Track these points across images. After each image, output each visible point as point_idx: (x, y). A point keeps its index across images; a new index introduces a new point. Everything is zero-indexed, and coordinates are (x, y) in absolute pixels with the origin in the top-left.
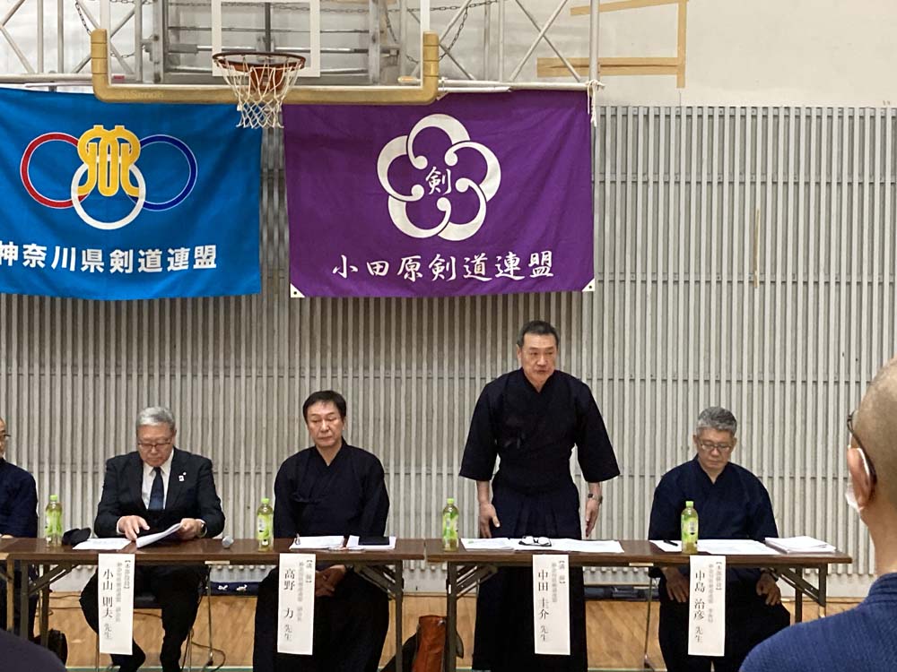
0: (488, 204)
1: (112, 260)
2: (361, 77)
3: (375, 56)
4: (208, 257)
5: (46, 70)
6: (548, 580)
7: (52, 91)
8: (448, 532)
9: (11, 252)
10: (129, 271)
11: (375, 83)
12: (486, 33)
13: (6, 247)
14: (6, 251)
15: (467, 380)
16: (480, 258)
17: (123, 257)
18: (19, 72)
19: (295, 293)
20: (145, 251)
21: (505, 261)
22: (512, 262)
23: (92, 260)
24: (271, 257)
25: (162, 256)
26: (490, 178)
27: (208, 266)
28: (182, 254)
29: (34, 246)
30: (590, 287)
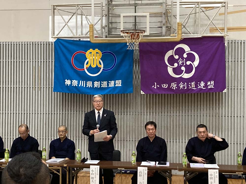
0: (195, 68)
1: (94, 84)
2: (160, 35)
3: (164, 29)
4: (119, 83)
5: (78, 35)
6: (213, 176)
7: (80, 40)
8: (184, 162)
9: (69, 82)
10: (99, 87)
11: (164, 36)
12: (195, 21)
13: (68, 81)
14: (68, 82)
15: (190, 116)
16: (193, 83)
17: (97, 83)
18: (71, 35)
19: (142, 93)
20: (103, 82)
21: (200, 84)
22: (202, 84)
23: (89, 84)
24: (136, 83)
25: (107, 83)
26: (196, 61)
27: (119, 86)
28: (112, 82)
29: (75, 81)
30: (225, 91)
